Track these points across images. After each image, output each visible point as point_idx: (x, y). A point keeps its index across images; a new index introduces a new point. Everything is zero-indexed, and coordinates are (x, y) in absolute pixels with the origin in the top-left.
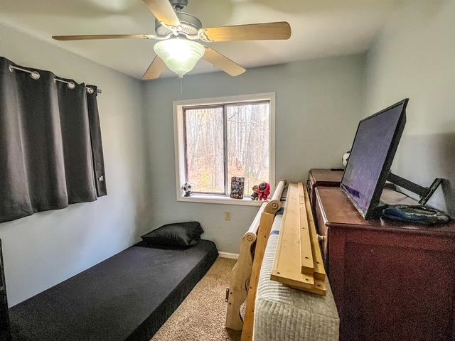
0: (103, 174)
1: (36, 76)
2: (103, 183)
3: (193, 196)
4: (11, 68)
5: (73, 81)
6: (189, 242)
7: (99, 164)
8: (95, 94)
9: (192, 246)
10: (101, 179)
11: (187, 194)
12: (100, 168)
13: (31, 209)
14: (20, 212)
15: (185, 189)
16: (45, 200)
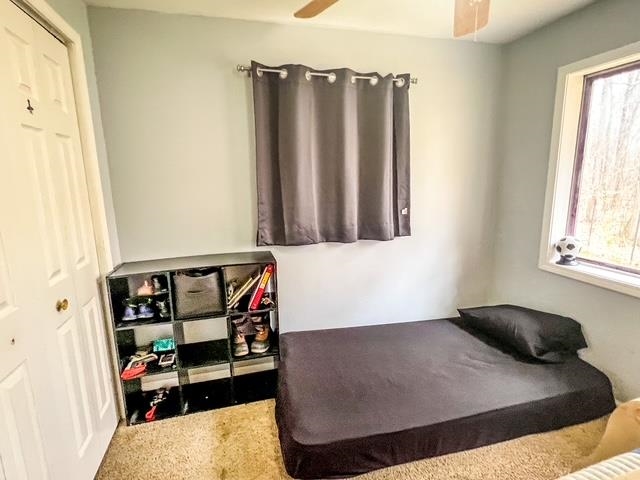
0: (408, 205)
1: (332, 78)
2: (407, 217)
3: (575, 267)
4: (308, 75)
5: (376, 74)
6: (542, 352)
7: (404, 191)
8: (407, 86)
9: (543, 362)
10: (404, 212)
11: (565, 260)
12: (405, 196)
13: (318, 236)
14: (305, 238)
15: (559, 249)
16: (333, 230)
